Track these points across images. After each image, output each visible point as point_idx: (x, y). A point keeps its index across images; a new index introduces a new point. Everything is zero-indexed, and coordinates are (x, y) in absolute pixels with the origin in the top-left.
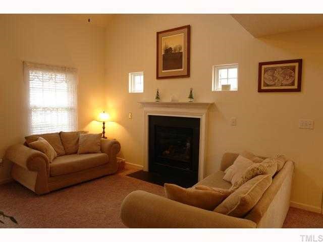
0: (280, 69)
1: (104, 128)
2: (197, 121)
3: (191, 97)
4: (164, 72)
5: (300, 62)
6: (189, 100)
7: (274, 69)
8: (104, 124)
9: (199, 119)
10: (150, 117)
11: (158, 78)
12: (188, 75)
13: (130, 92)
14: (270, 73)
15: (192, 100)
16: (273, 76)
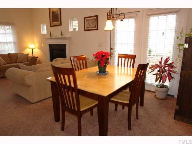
0: (91, 20)
1: (33, 52)
2: (64, 46)
3: (62, 35)
4: (53, 23)
5: (97, 16)
6: (61, 36)
7: (89, 20)
8: (32, 50)
9: (65, 45)
10: (50, 45)
11: (51, 26)
12: (61, 25)
13: (42, 33)
14: (87, 22)
15: (62, 36)
16: (89, 23)
